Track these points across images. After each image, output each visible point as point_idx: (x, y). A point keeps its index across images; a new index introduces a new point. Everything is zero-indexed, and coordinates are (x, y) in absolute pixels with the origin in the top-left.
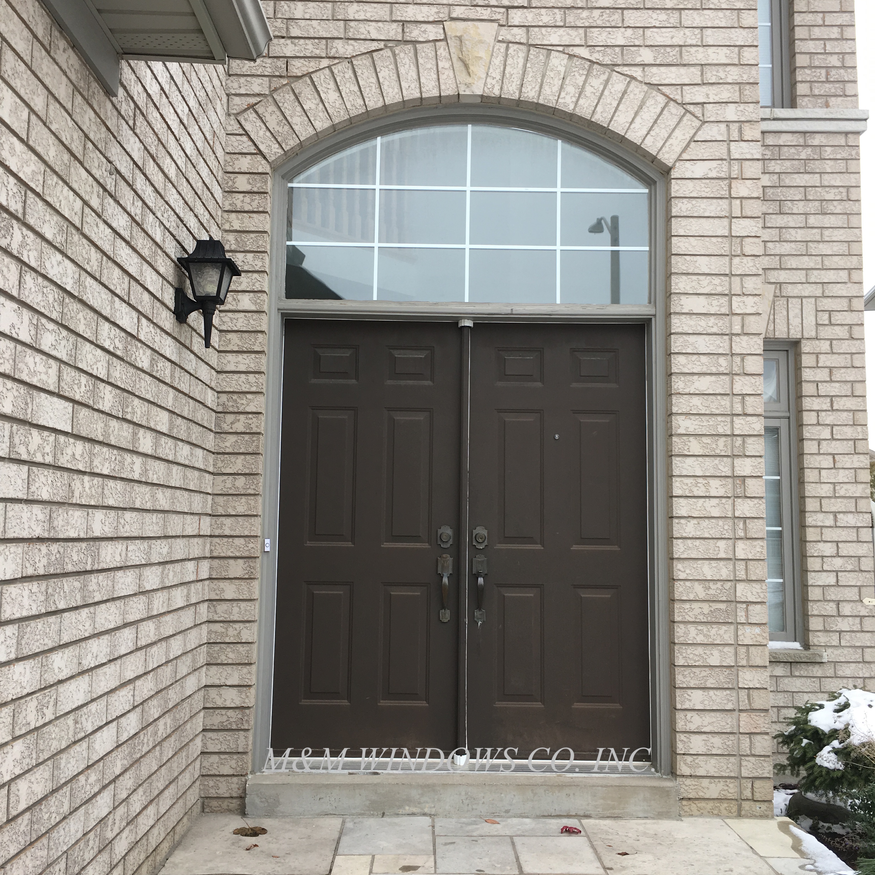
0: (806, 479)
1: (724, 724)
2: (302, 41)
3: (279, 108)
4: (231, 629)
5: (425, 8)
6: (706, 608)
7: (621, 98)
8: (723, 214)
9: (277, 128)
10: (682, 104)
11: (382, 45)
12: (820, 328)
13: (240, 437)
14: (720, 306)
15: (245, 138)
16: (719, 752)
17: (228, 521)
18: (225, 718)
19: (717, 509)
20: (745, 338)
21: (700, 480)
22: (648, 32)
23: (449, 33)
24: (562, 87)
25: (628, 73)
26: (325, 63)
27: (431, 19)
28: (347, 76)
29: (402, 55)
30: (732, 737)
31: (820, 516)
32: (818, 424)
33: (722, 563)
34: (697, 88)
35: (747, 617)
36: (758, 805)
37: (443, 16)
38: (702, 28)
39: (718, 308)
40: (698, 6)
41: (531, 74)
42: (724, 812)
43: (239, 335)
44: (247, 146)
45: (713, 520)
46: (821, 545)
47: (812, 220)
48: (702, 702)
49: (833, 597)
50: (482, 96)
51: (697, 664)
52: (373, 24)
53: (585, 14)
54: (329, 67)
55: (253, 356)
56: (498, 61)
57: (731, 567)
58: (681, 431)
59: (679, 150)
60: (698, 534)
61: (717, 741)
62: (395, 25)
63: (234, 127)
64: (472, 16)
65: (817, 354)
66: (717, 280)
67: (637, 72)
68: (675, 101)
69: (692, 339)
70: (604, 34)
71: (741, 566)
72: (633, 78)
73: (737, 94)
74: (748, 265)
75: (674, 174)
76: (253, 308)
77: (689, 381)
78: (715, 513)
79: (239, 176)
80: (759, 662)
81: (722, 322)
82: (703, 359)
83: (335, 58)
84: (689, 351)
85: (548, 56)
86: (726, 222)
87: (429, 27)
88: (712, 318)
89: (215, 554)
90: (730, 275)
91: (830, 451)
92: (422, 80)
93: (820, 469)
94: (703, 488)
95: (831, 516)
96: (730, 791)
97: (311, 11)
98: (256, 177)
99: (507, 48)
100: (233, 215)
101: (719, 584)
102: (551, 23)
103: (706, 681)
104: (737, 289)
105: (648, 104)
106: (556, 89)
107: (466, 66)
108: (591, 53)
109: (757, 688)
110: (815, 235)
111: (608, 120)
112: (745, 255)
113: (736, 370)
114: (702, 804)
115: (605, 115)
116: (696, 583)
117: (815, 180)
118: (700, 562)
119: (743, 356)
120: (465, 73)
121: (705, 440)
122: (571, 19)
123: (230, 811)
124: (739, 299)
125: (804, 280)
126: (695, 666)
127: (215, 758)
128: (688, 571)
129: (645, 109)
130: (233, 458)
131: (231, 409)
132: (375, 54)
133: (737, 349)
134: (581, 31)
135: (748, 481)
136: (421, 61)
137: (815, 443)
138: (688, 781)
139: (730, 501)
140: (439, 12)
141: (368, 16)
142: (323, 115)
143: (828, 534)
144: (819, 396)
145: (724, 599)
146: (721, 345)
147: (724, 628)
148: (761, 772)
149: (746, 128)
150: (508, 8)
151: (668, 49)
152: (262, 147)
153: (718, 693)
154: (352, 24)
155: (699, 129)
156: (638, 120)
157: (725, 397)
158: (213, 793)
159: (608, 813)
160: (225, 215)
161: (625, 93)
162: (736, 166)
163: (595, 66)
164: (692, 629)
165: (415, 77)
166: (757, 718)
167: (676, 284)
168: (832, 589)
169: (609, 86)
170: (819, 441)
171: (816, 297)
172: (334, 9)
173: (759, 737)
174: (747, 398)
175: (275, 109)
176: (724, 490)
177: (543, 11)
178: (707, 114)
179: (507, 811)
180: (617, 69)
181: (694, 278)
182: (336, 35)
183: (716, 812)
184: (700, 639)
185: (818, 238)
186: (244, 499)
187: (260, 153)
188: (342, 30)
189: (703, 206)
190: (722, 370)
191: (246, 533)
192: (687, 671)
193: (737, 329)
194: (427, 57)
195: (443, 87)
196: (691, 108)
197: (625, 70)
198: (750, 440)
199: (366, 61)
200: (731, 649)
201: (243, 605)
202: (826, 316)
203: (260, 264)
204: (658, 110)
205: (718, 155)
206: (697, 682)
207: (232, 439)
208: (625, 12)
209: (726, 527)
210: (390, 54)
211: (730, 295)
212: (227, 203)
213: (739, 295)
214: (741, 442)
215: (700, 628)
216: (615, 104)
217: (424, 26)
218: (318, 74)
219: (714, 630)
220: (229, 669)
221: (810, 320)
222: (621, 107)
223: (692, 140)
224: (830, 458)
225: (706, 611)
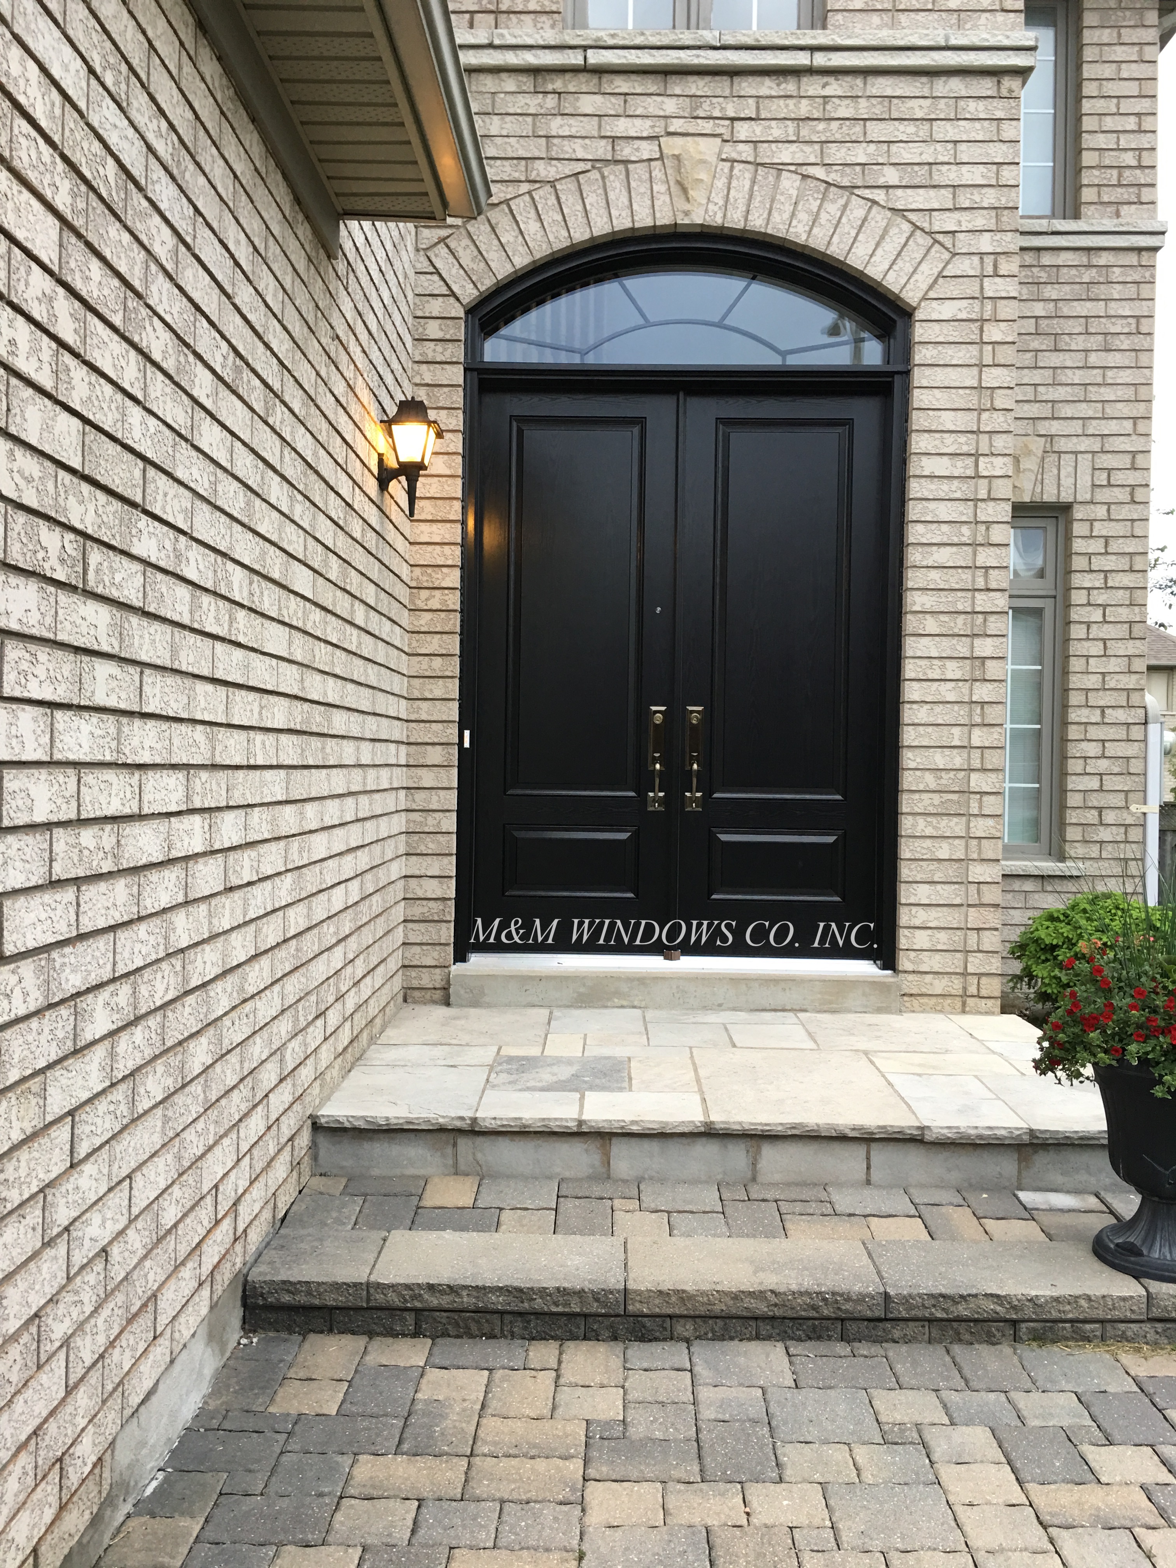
0: (1072, 669)
1: (951, 919)
2: (499, 162)
3: (473, 241)
4: (430, 819)
5: (638, 122)
6: (936, 798)
7: (861, 227)
8: (973, 361)
9: (472, 265)
10: (930, 233)
11: (589, 166)
12: (1098, 490)
13: (435, 615)
14: (965, 468)
15: (436, 278)
16: (945, 948)
17: (424, 705)
18: (425, 910)
19: (953, 693)
20: (992, 504)
21: (936, 662)
22: (894, 148)
23: (665, 151)
24: (793, 215)
25: (870, 196)
26: (525, 187)
27: (645, 134)
28: (550, 203)
29: (612, 177)
30: (958, 933)
31: (1085, 711)
32: (1089, 604)
33: (955, 751)
34: (948, 214)
35: (980, 808)
36: (984, 1001)
37: (659, 130)
38: (955, 142)
39: (962, 470)
40: (952, 116)
41: (759, 199)
42: (947, 1008)
43: (433, 502)
44: (436, 285)
45: (948, 705)
46: (1084, 745)
47: (1094, 359)
48: (929, 897)
49: (1096, 804)
50: (702, 225)
51: (924, 857)
52: (579, 141)
53: (821, 126)
54: (529, 193)
55: (448, 525)
56: (720, 183)
57: (965, 755)
58: (917, 608)
59: (924, 287)
60: (931, 720)
61: (943, 936)
62: (603, 142)
63: (425, 266)
64: (691, 131)
65: (1092, 522)
66: (962, 439)
67: (879, 196)
68: (922, 230)
69: (932, 505)
70: (844, 150)
71: (976, 754)
72: (874, 202)
73: (994, 221)
74: (998, 421)
75: (919, 315)
76: (448, 472)
77: (927, 552)
78: (951, 697)
79: (430, 321)
80: (990, 855)
81: (966, 485)
82: (945, 528)
83: (535, 182)
84: (929, 519)
85: (778, 177)
86: (975, 370)
87: (644, 144)
88: (956, 483)
89: (412, 740)
90: (978, 432)
91: (1102, 635)
92: (635, 207)
93: (1088, 657)
94: (938, 671)
95: (1098, 712)
96: (954, 987)
97: (508, 126)
98: (449, 322)
99: (732, 168)
100: (424, 366)
101: (952, 774)
102: (783, 137)
103: (934, 875)
104: (984, 448)
105: (891, 233)
106: (786, 216)
107: (684, 190)
108: (828, 173)
109: (988, 883)
110: (1095, 376)
111: (844, 253)
112: (995, 409)
113: (980, 539)
114: (925, 1000)
115: (842, 246)
116: (927, 773)
117: (1098, 308)
118: (932, 750)
119: (988, 524)
120: (683, 197)
121: (942, 617)
122: (805, 133)
123: (434, 1002)
124: (987, 459)
125: (1080, 432)
126: (923, 860)
127: (417, 949)
128: (917, 760)
129: (887, 238)
130: (429, 637)
131: (425, 585)
132: (581, 177)
133: (982, 517)
134: (817, 147)
135: (988, 663)
136: (633, 184)
137: (1084, 626)
138: (911, 977)
139: (968, 684)
140: (653, 127)
141: (573, 132)
142: (523, 249)
143: (1094, 733)
144: (1091, 571)
145: (957, 789)
146: (965, 512)
147: (955, 820)
148: (988, 969)
149: (1002, 260)
150: (733, 119)
151: (916, 168)
152: (455, 288)
153: (946, 887)
154: (555, 141)
155: (947, 263)
156: (879, 252)
157: (966, 571)
158: (415, 983)
159: (825, 1007)
160: (416, 366)
161: (865, 220)
162: (989, 306)
163: (832, 189)
164: (921, 821)
165: (627, 203)
166: (987, 913)
167: (914, 443)
168: (1095, 795)
169: (848, 212)
170: (1088, 625)
171: (1094, 453)
172: (534, 124)
173: (987, 933)
174: (991, 571)
175: (469, 243)
176: (961, 672)
177: (773, 123)
178: (959, 244)
179: (720, 1005)
180: (856, 191)
181: (937, 435)
182: (537, 154)
183: (939, 1008)
184: (929, 831)
185: (1099, 380)
186: (441, 681)
187: (453, 294)
188: (544, 149)
189: (950, 352)
190: (965, 540)
191: (445, 718)
192: (914, 865)
193: (983, 494)
194: (640, 179)
195: (658, 215)
196: (940, 237)
197: (867, 193)
198: (992, 618)
199: (571, 184)
200: (962, 842)
201: (442, 793)
202: (1105, 475)
203: (454, 422)
204: (903, 241)
205: (969, 293)
206: (924, 876)
207: (428, 616)
208: (868, 123)
209: (962, 713)
210: (598, 176)
211: (976, 456)
212: (417, 353)
213: (987, 455)
214: (982, 620)
215: (929, 819)
216: (853, 234)
217: (637, 143)
218: (517, 201)
219: (944, 822)
220: (429, 859)
221: (1085, 480)
222: (861, 237)
223: (940, 275)
224: (1101, 644)
225: (936, 802)
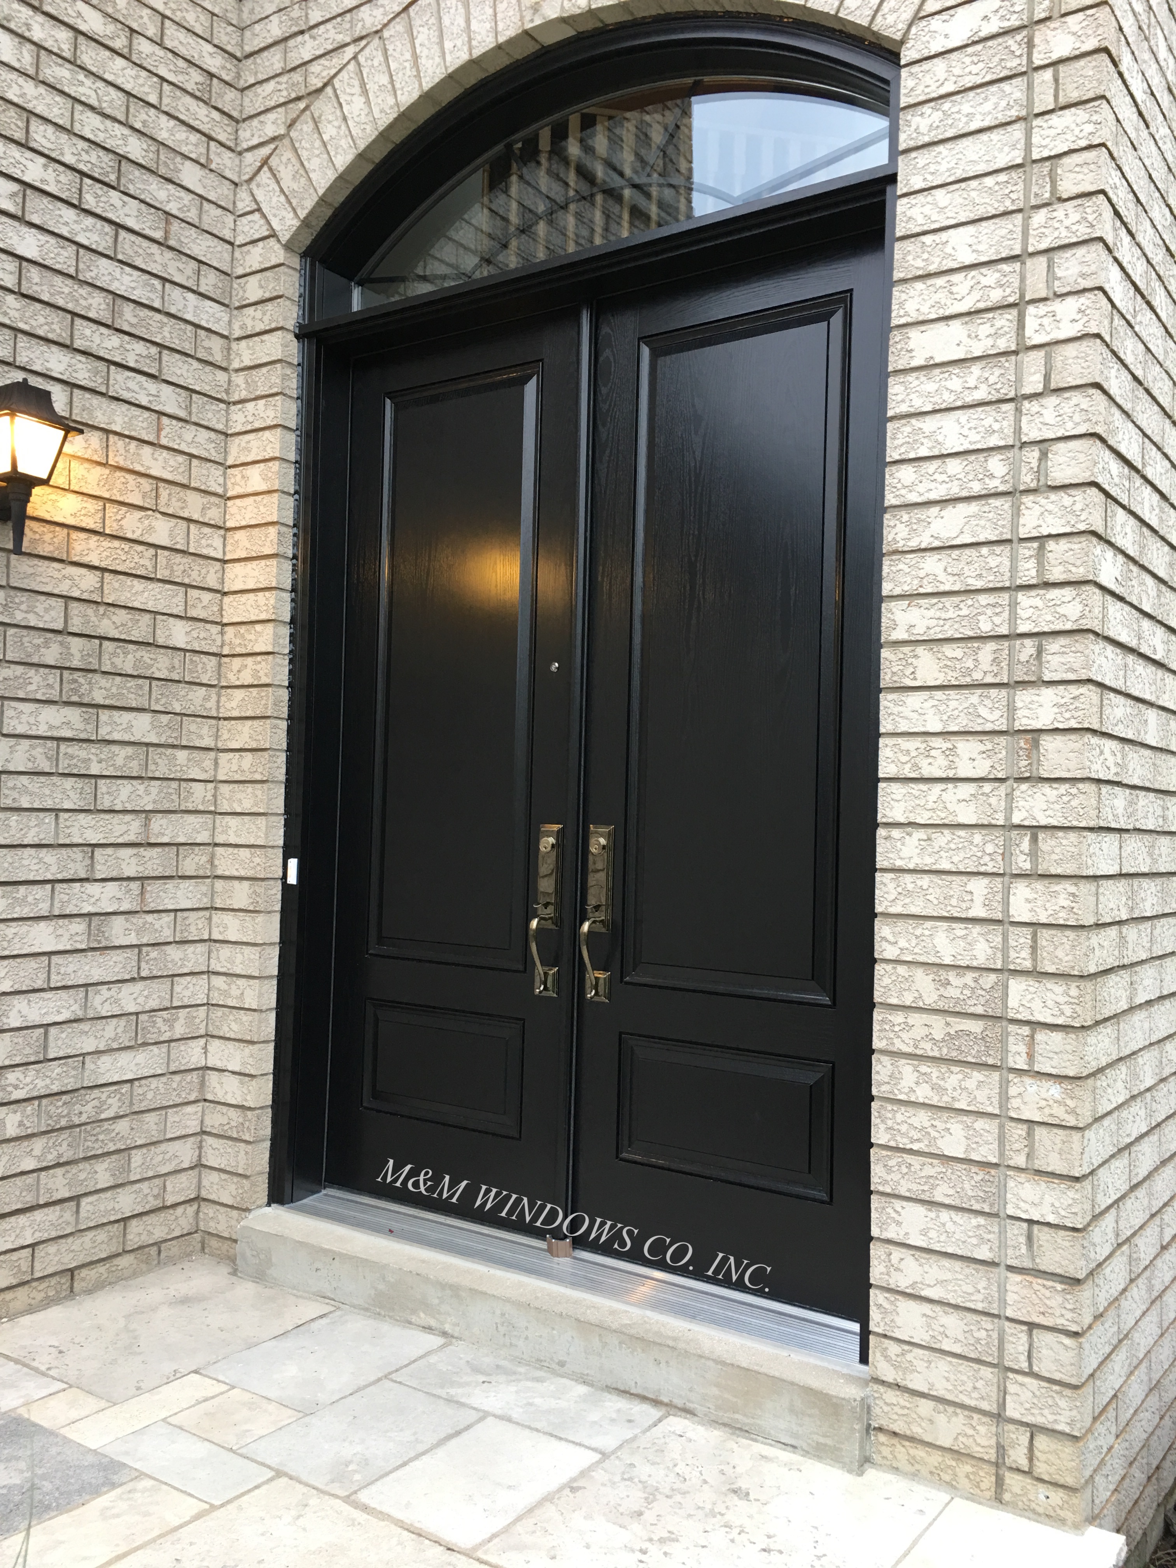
1: (970, 1289)
2: (322, 29)
3: (296, 150)
4: (233, 987)
6: (938, 1026)
8: (1013, 113)
9: (293, 185)
13: (247, 692)
14: (996, 335)
15: (257, 217)
16: (957, 1349)
18: (225, 1119)
19: (972, 807)
20: (1053, 400)
21: (937, 742)
26: (350, 52)
28: (376, 63)
30: (987, 1323)
33: (977, 929)
35: (1031, 1056)
36: (1042, 1488)
39: (990, 342)
42: (964, 1483)
43: (248, 532)
44: (256, 227)
45: (962, 833)
48: (924, 1232)
51: (915, 1147)
54: (355, 57)
55: (263, 562)
57: (998, 940)
58: (899, 634)
60: (927, 862)
61: (952, 1322)
63: (245, 203)
66: (990, 276)
69: (929, 424)
71: (1021, 938)
74: (1067, 222)
75: (907, 54)
76: (264, 487)
77: (919, 521)
78: (967, 816)
79: (250, 279)
80: (1054, 1164)
81: (997, 372)
82: (954, 466)
83: (361, 38)
84: (923, 452)
86: (1018, 131)
88: (976, 369)
90: (1024, 256)
92: (473, 25)
94: (942, 761)
96: (979, 1440)
98: (269, 274)
100: (243, 343)
101: (969, 977)
103: (934, 1187)
104: (1037, 288)
109: (1048, 1224)
112: (1061, 200)
113: (1028, 480)
114: (920, 1452)
116: (919, 972)
118: (929, 924)
119: (1045, 445)
121: (950, 651)
124: (1043, 309)
126: (911, 1152)
128: (902, 943)
130: (239, 725)
131: (238, 650)
133: (1032, 432)
135: (1047, 742)
138: (890, 1396)
139: (1003, 789)
142: (346, 143)
145: (980, 1010)
146: (996, 426)
147: (978, 1075)
148: (1051, 1418)
152: (275, 224)
153: (958, 1217)
157: (998, 549)
158: (211, 1226)
159: (726, 1417)
160: (235, 346)
164: (907, 1069)
165: (463, 24)
166: (1048, 1293)
167: (901, 304)
173: (1049, 1337)
174: (1051, 545)
175: (291, 155)
176: (988, 763)
181: (940, 281)
183: (947, 1478)
184: (923, 1093)
187: (273, 233)
189: (966, 108)
190: (995, 484)
191: (252, 841)
193: (1033, 383)
198: (1054, 646)
199: (403, 25)
200: (992, 1126)
201: (246, 950)
203: (272, 414)
206: (915, 1187)
207: (239, 695)
209: (990, 848)
211: (1019, 306)
212: (236, 327)
213: (1045, 299)
214: (1033, 651)
215: (924, 1069)
218: (341, 74)
219: (954, 1078)
220: (231, 1046)
225: (938, 1035)
